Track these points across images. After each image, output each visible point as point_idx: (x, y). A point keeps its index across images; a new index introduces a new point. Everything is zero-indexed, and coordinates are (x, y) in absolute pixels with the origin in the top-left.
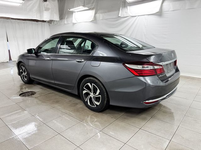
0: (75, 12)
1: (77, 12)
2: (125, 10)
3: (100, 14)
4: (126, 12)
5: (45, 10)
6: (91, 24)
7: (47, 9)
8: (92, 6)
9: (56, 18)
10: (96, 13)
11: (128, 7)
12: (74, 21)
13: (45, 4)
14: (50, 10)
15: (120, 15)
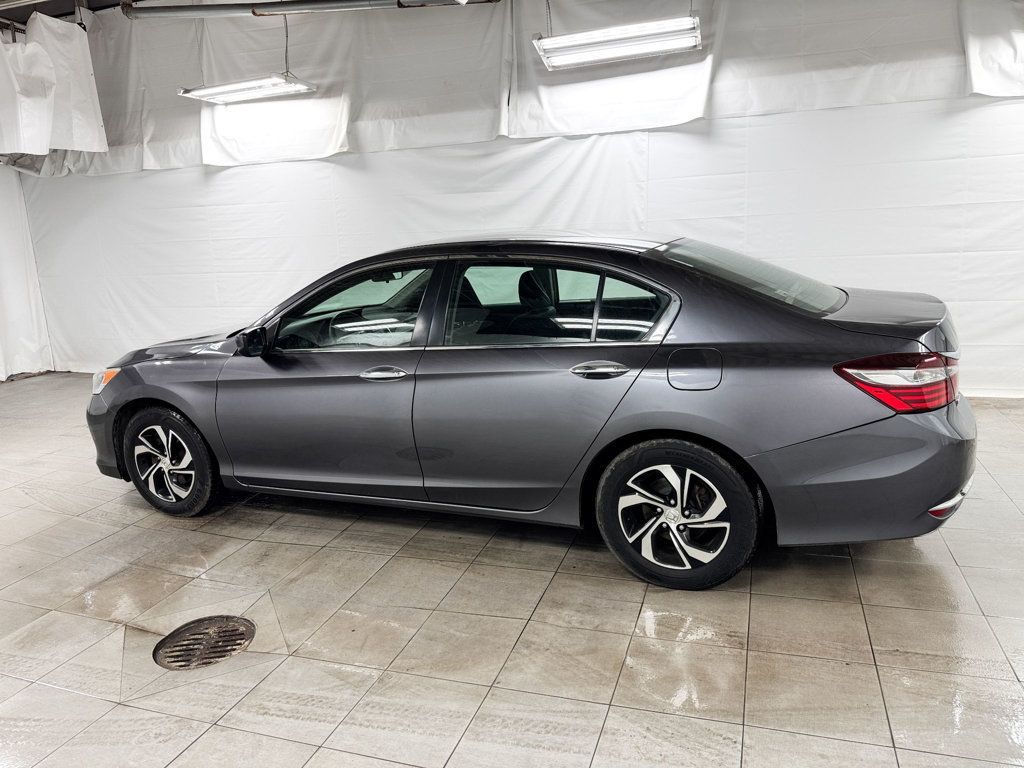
0: (212, 105)
1: (227, 104)
2: (527, 104)
3: (386, 122)
4: (531, 116)
5: (27, 92)
6: (330, 169)
7: (34, 88)
8: (323, 76)
9: (88, 137)
10: (355, 116)
11: (544, 92)
12: (212, 157)
13: (15, 54)
14: (52, 95)
15: (504, 131)
